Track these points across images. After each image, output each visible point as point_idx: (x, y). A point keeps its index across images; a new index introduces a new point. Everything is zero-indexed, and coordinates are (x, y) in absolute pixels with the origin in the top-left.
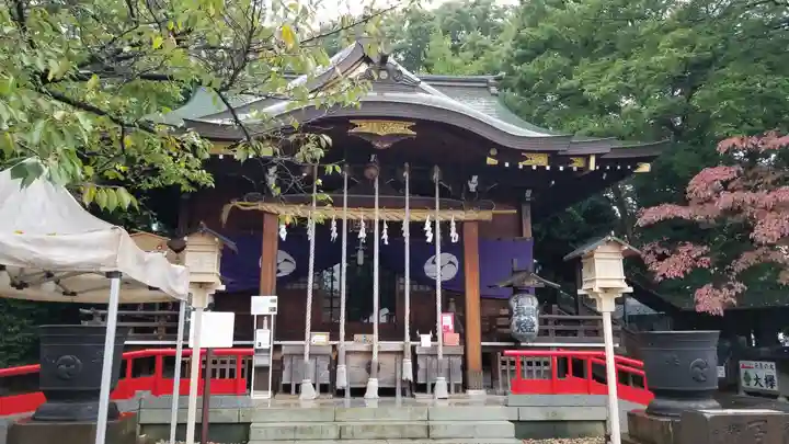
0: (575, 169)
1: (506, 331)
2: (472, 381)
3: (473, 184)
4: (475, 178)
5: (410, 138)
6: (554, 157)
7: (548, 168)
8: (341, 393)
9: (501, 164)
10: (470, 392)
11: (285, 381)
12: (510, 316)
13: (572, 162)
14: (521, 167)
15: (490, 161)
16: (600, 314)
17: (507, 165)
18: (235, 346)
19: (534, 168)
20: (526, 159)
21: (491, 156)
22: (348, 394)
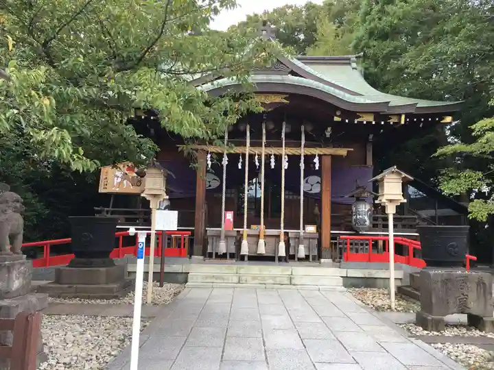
0: (392, 123)
1: (349, 224)
2: (323, 253)
3: (328, 133)
4: (329, 129)
5: (286, 104)
6: (378, 116)
7: (374, 123)
8: (242, 258)
9: (343, 121)
10: (322, 260)
11: (209, 250)
12: (351, 215)
13: (390, 119)
14: (356, 122)
15: (336, 119)
16: (387, 214)
17: (347, 121)
18: (178, 230)
19: (365, 123)
20: (359, 117)
21: (337, 116)
22: (246, 258)
